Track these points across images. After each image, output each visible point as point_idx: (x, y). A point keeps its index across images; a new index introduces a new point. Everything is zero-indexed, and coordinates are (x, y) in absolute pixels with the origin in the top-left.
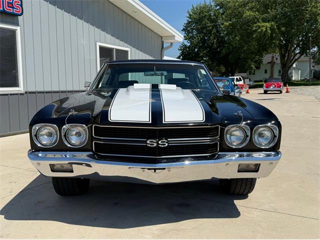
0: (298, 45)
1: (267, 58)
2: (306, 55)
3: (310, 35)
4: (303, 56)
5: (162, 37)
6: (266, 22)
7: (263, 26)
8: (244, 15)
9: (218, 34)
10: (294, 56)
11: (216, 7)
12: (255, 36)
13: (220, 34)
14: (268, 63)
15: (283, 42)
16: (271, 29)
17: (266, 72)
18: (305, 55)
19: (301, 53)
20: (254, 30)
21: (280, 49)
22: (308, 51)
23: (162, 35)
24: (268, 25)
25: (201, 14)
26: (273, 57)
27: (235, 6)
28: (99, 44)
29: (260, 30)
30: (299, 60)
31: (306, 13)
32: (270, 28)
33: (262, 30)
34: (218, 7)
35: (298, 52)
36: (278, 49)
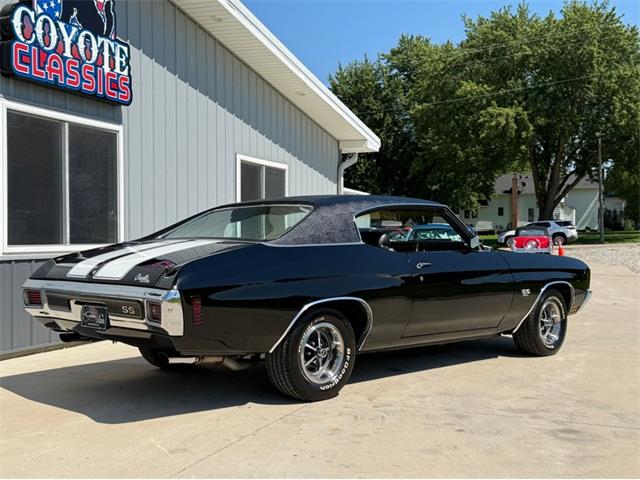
0: (572, 157)
1: (502, 182)
2: (591, 177)
3: (597, 134)
4: (584, 178)
5: (338, 142)
6: (505, 107)
7: (500, 115)
8: (459, 92)
9: (396, 129)
10: (566, 179)
11: (391, 70)
12: (483, 135)
13: (400, 128)
14: (505, 192)
15: (539, 149)
16: (516, 121)
17: (501, 212)
18: (587, 176)
19: (580, 173)
20: (481, 123)
21: (534, 164)
22: (593, 168)
23: (338, 138)
24: (511, 112)
25: (359, 85)
26: (515, 180)
27: (435, 70)
28: (240, 157)
29: (493, 124)
30: (576, 187)
31: (588, 88)
32: (516, 119)
33: (498, 124)
34: (395, 71)
35: (572, 169)
36: (528, 164)
